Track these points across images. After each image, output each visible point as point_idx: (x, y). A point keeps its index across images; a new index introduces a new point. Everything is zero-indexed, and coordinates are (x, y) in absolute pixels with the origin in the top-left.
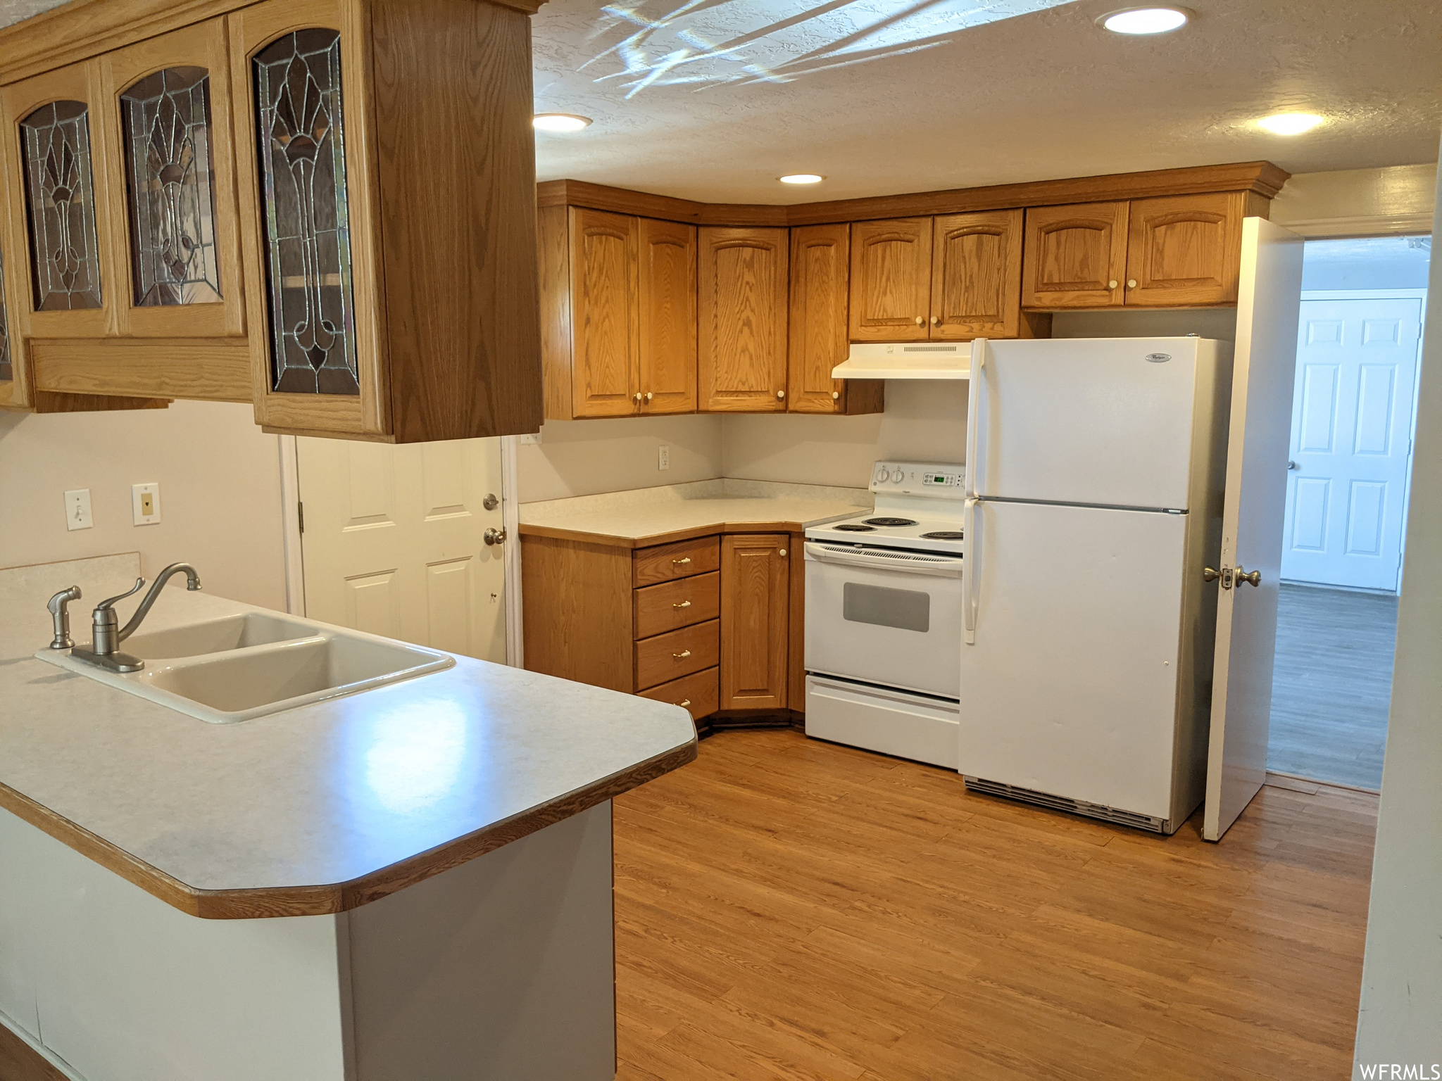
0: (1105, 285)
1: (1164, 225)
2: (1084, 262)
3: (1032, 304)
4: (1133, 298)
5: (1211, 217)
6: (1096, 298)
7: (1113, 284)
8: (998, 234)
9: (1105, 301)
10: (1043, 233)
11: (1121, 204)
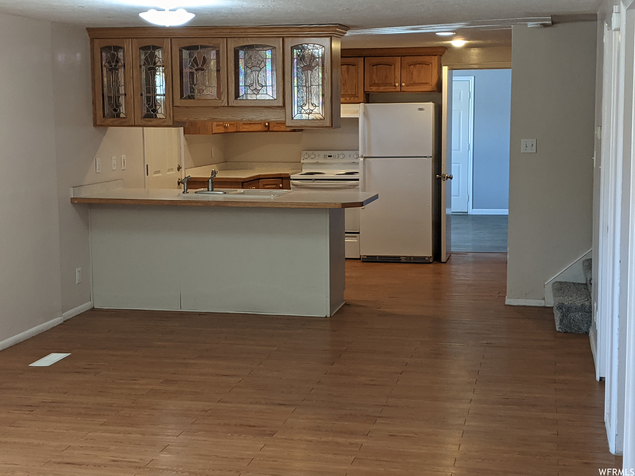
0: (393, 84)
1: (412, 65)
2: (386, 77)
3: (369, 91)
4: (403, 89)
5: (427, 63)
6: (391, 89)
7: (397, 84)
8: (354, 65)
9: (394, 90)
10: (371, 66)
11: (398, 57)
